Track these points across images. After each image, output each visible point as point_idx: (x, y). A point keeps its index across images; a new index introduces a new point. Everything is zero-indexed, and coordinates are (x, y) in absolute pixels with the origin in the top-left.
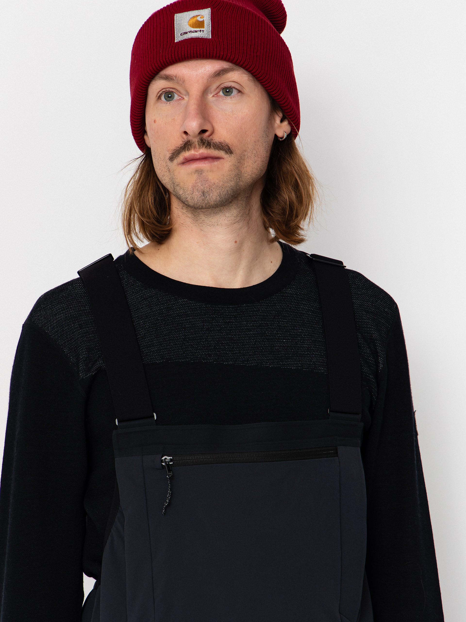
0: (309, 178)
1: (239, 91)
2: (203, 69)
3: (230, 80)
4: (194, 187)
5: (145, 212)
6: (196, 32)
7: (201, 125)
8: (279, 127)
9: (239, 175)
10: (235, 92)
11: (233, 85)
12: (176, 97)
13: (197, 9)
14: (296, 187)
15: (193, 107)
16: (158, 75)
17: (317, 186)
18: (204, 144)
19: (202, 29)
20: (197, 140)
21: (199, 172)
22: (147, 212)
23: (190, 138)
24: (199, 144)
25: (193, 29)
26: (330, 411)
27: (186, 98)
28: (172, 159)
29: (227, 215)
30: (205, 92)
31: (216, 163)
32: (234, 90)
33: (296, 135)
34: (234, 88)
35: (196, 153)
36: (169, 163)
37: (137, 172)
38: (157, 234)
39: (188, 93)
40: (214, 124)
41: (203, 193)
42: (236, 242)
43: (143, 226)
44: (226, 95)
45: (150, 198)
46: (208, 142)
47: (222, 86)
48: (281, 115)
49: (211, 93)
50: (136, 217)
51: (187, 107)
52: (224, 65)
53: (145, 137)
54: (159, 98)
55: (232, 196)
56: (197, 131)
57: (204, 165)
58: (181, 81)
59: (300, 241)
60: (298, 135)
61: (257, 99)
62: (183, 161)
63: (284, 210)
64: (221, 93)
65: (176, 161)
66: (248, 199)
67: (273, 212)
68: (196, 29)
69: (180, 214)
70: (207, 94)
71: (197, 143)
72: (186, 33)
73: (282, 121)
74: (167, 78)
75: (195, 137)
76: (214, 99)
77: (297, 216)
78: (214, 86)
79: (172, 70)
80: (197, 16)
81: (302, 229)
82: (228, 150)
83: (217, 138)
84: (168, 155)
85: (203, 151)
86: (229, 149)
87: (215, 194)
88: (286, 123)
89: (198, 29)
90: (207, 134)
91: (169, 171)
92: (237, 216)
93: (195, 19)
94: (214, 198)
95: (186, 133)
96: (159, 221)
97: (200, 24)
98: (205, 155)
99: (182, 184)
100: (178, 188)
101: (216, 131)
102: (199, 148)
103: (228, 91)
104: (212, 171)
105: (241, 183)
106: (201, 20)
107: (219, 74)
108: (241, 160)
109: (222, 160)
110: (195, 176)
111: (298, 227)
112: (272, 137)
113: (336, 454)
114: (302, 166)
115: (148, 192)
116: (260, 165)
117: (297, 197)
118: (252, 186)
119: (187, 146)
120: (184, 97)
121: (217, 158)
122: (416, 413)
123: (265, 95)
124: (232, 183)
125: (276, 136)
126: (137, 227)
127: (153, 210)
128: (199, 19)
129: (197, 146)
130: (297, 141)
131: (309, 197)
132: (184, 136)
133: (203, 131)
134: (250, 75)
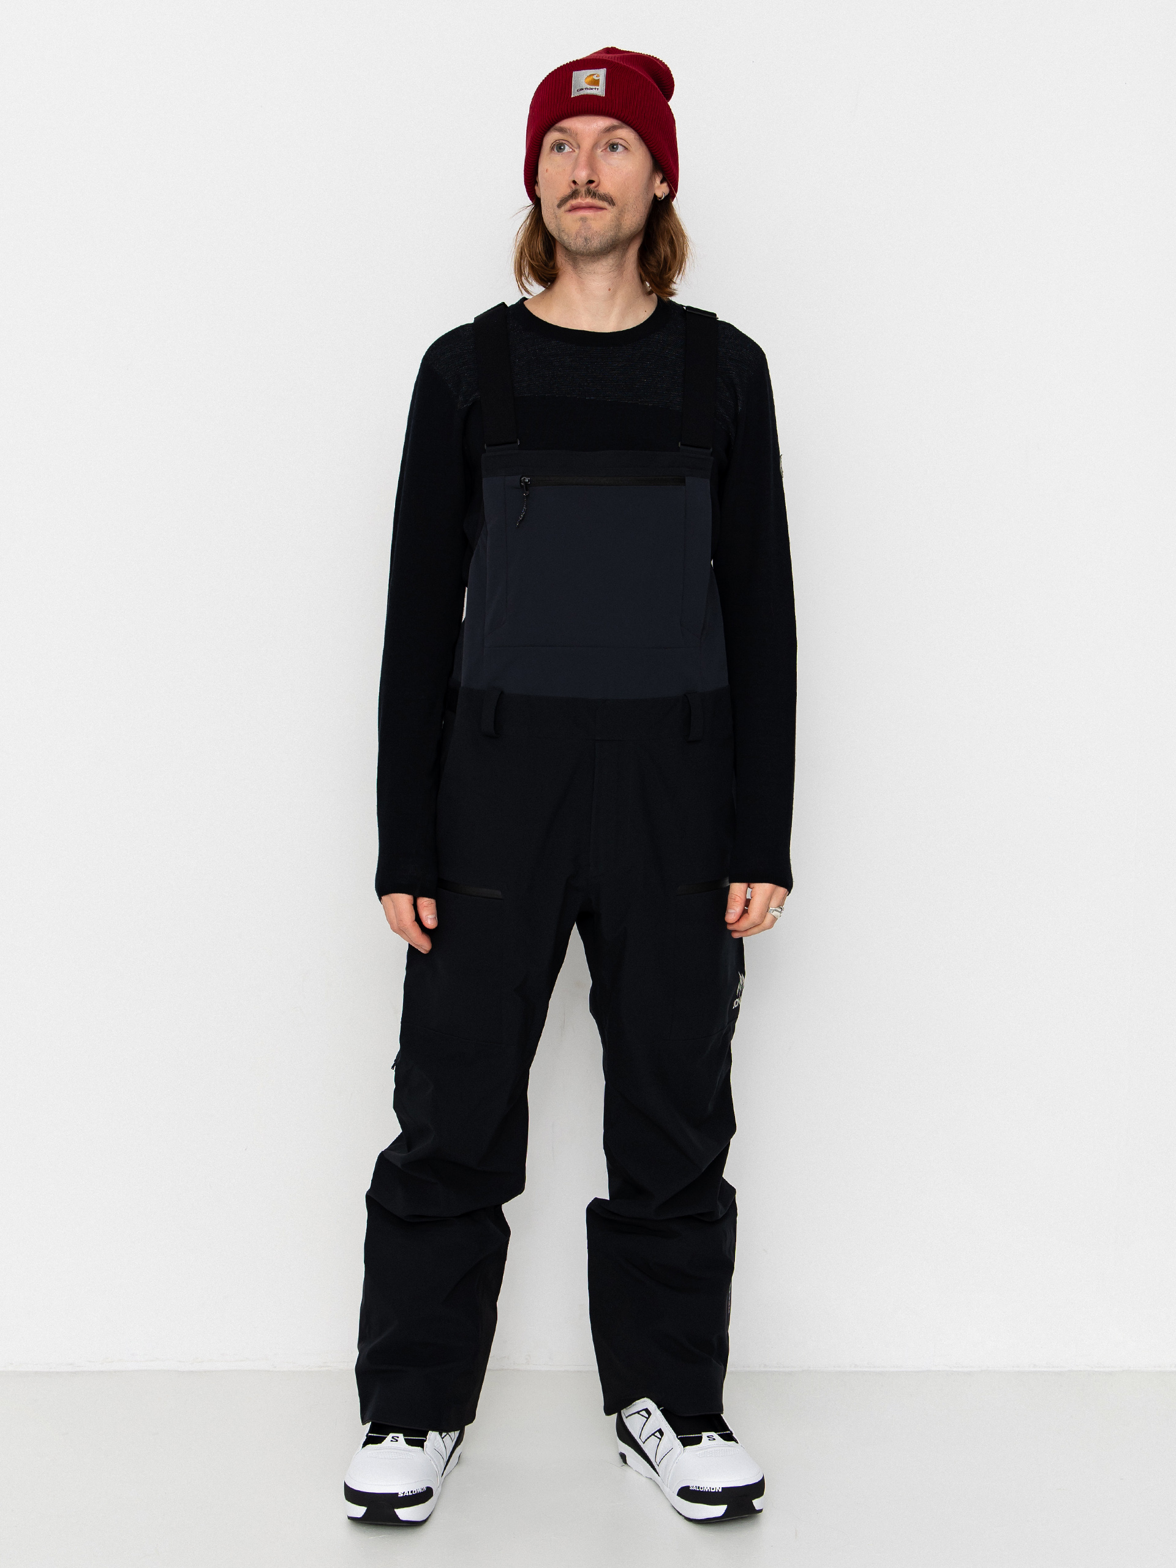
0: (683, 236)
1: (626, 148)
2: (595, 124)
3: (619, 137)
4: (577, 234)
5: (535, 257)
6: (592, 89)
7: (589, 175)
8: (659, 187)
9: (618, 226)
10: (620, 149)
11: (620, 142)
12: (567, 149)
13: (594, 69)
14: (672, 243)
15: (583, 159)
16: (554, 127)
17: (690, 245)
18: (590, 193)
19: (597, 87)
20: (584, 190)
21: (584, 220)
22: (537, 257)
23: (578, 187)
24: (585, 194)
25: (589, 87)
26: (681, 445)
27: (577, 151)
28: (559, 206)
29: (604, 263)
30: (595, 146)
31: (600, 213)
32: (619, 146)
33: (674, 196)
34: (621, 145)
35: (583, 202)
36: (557, 210)
37: (527, 219)
38: (545, 277)
39: (579, 147)
40: (600, 177)
41: (586, 239)
42: (609, 290)
43: (532, 267)
44: (611, 151)
45: (539, 247)
46: (594, 193)
47: (611, 142)
48: (661, 176)
49: (600, 148)
50: (527, 258)
51: (577, 159)
52: (615, 122)
53: (536, 187)
54: (552, 149)
55: (611, 246)
56: (585, 180)
57: (589, 214)
58: (574, 134)
59: (672, 294)
60: (675, 198)
61: (641, 158)
62: (570, 209)
63: (658, 262)
64: (608, 149)
65: (563, 208)
66: (625, 250)
67: (649, 264)
68: (592, 87)
69: (563, 261)
70: (596, 149)
71: (584, 193)
72: (583, 89)
73: (662, 182)
74: (562, 130)
75: (583, 186)
76: (602, 153)
77: (670, 269)
78: (604, 141)
79: (567, 124)
80: (594, 75)
81: (675, 283)
82: (611, 202)
83: (602, 190)
84: (557, 202)
85: (589, 200)
86: (612, 200)
87: (596, 241)
88: (665, 185)
89: (594, 87)
90: (594, 185)
91: (556, 217)
92: (612, 266)
93: (591, 77)
94: (595, 245)
95: (574, 182)
96: (546, 265)
97: (596, 83)
98: (591, 205)
99: (567, 230)
100: (563, 234)
101: (601, 182)
102: (586, 197)
103: (613, 147)
104: (595, 219)
105: (620, 234)
106: (597, 78)
107: (609, 130)
108: (621, 213)
109: (605, 211)
110: (579, 223)
111: (671, 281)
112: (651, 197)
113: (682, 481)
114: (677, 225)
115: (538, 237)
116: (638, 220)
117: (671, 251)
118: (630, 239)
119: (574, 194)
120: (576, 150)
121: (601, 209)
122: (782, 457)
123: (648, 156)
124: (612, 233)
125: (655, 196)
126: (527, 271)
127: (543, 254)
128: (595, 77)
129: (584, 195)
130: (674, 203)
131: (683, 255)
132: (573, 185)
133: (591, 182)
134: (637, 134)
